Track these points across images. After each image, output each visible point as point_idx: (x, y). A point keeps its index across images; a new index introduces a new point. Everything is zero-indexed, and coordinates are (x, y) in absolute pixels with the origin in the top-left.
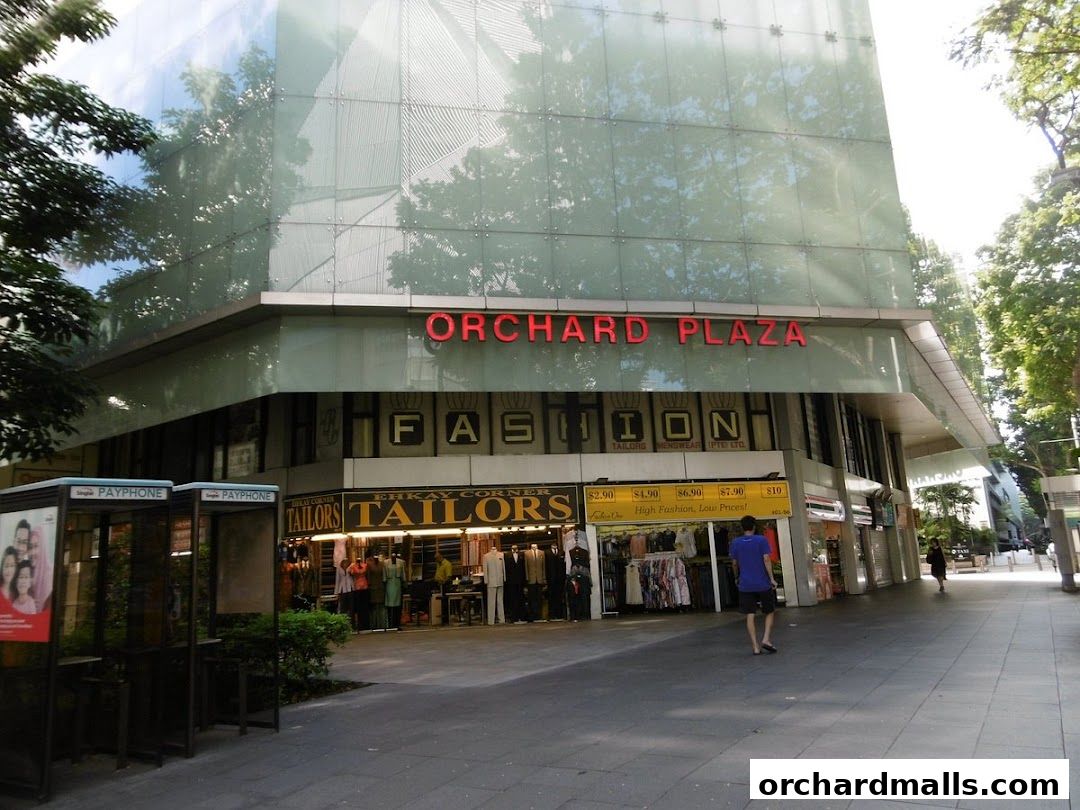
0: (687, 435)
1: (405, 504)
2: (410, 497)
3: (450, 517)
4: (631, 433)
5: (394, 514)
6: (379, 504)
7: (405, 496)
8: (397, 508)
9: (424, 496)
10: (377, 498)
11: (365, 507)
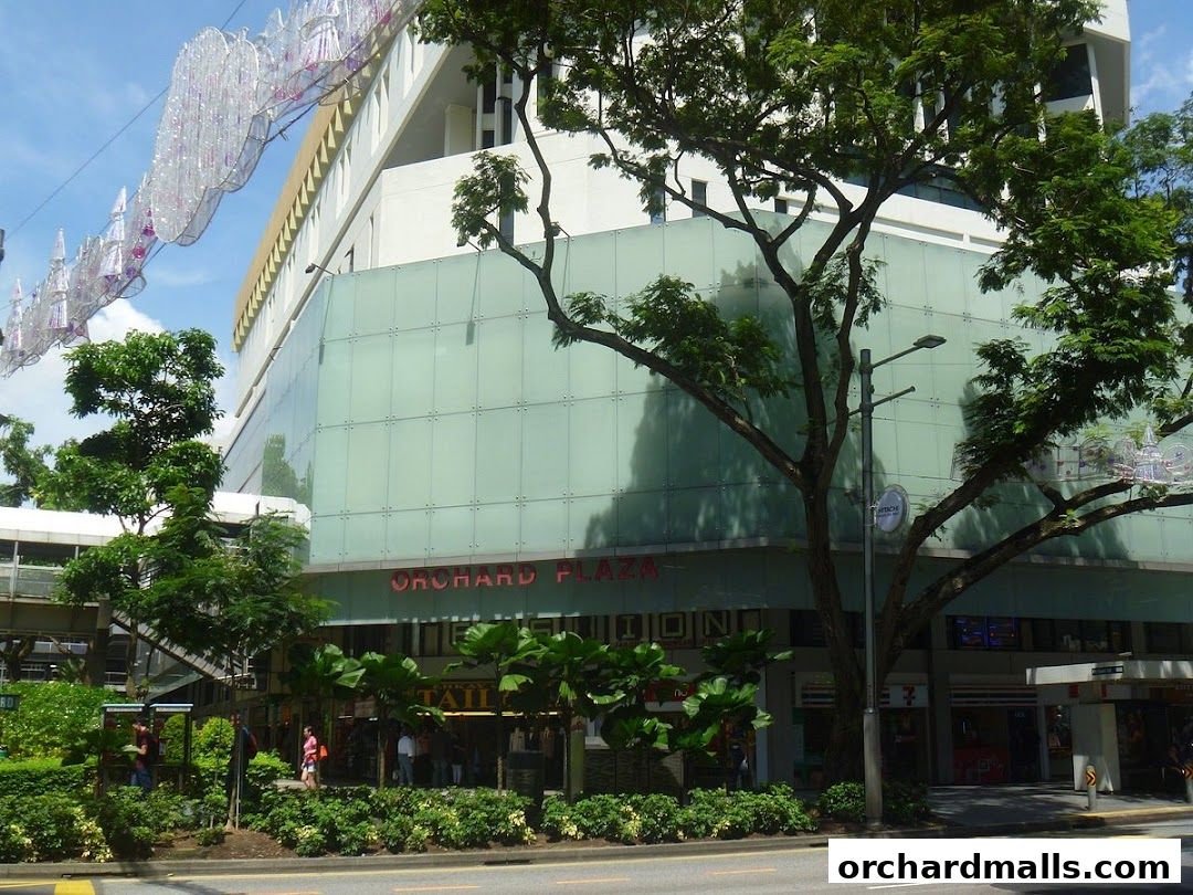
0: (680, 633)
1: (453, 692)
2: (457, 687)
3: (483, 703)
4: (632, 633)
5: (446, 700)
6: (436, 692)
7: (454, 686)
8: (448, 695)
9: (465, 686)
10: (435, 687)
11: (427, 694)
